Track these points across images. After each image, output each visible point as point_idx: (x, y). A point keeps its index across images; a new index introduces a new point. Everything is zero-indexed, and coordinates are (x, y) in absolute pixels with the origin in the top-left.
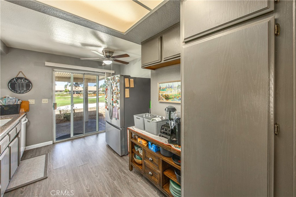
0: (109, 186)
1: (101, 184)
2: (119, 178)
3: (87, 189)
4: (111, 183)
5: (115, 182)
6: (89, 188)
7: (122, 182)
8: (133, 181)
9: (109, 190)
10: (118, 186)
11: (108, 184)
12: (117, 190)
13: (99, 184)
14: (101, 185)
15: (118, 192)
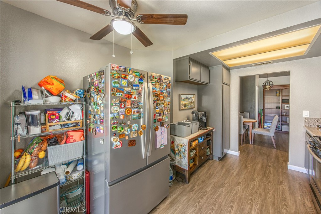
0: (215, 193)
1: (217, 200)
2: (202, 189)
3: (232, 209)
4: (211, 192)
5: (208, 190)
6: (229, 209)
7: (205, 186)
8: (199, 179)
9: (218, 191)
10: (211, 187)
11: (214, 194)
12: (214, 187)
13: (219, 201)
14: (219, 200)
15: (215, 185)
